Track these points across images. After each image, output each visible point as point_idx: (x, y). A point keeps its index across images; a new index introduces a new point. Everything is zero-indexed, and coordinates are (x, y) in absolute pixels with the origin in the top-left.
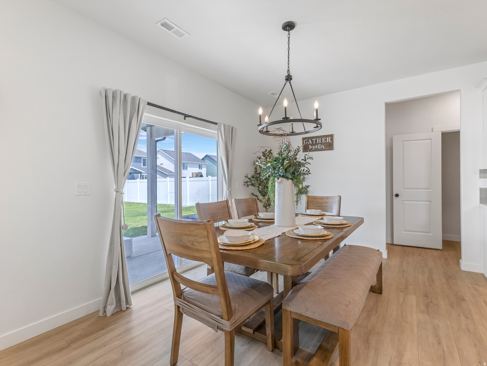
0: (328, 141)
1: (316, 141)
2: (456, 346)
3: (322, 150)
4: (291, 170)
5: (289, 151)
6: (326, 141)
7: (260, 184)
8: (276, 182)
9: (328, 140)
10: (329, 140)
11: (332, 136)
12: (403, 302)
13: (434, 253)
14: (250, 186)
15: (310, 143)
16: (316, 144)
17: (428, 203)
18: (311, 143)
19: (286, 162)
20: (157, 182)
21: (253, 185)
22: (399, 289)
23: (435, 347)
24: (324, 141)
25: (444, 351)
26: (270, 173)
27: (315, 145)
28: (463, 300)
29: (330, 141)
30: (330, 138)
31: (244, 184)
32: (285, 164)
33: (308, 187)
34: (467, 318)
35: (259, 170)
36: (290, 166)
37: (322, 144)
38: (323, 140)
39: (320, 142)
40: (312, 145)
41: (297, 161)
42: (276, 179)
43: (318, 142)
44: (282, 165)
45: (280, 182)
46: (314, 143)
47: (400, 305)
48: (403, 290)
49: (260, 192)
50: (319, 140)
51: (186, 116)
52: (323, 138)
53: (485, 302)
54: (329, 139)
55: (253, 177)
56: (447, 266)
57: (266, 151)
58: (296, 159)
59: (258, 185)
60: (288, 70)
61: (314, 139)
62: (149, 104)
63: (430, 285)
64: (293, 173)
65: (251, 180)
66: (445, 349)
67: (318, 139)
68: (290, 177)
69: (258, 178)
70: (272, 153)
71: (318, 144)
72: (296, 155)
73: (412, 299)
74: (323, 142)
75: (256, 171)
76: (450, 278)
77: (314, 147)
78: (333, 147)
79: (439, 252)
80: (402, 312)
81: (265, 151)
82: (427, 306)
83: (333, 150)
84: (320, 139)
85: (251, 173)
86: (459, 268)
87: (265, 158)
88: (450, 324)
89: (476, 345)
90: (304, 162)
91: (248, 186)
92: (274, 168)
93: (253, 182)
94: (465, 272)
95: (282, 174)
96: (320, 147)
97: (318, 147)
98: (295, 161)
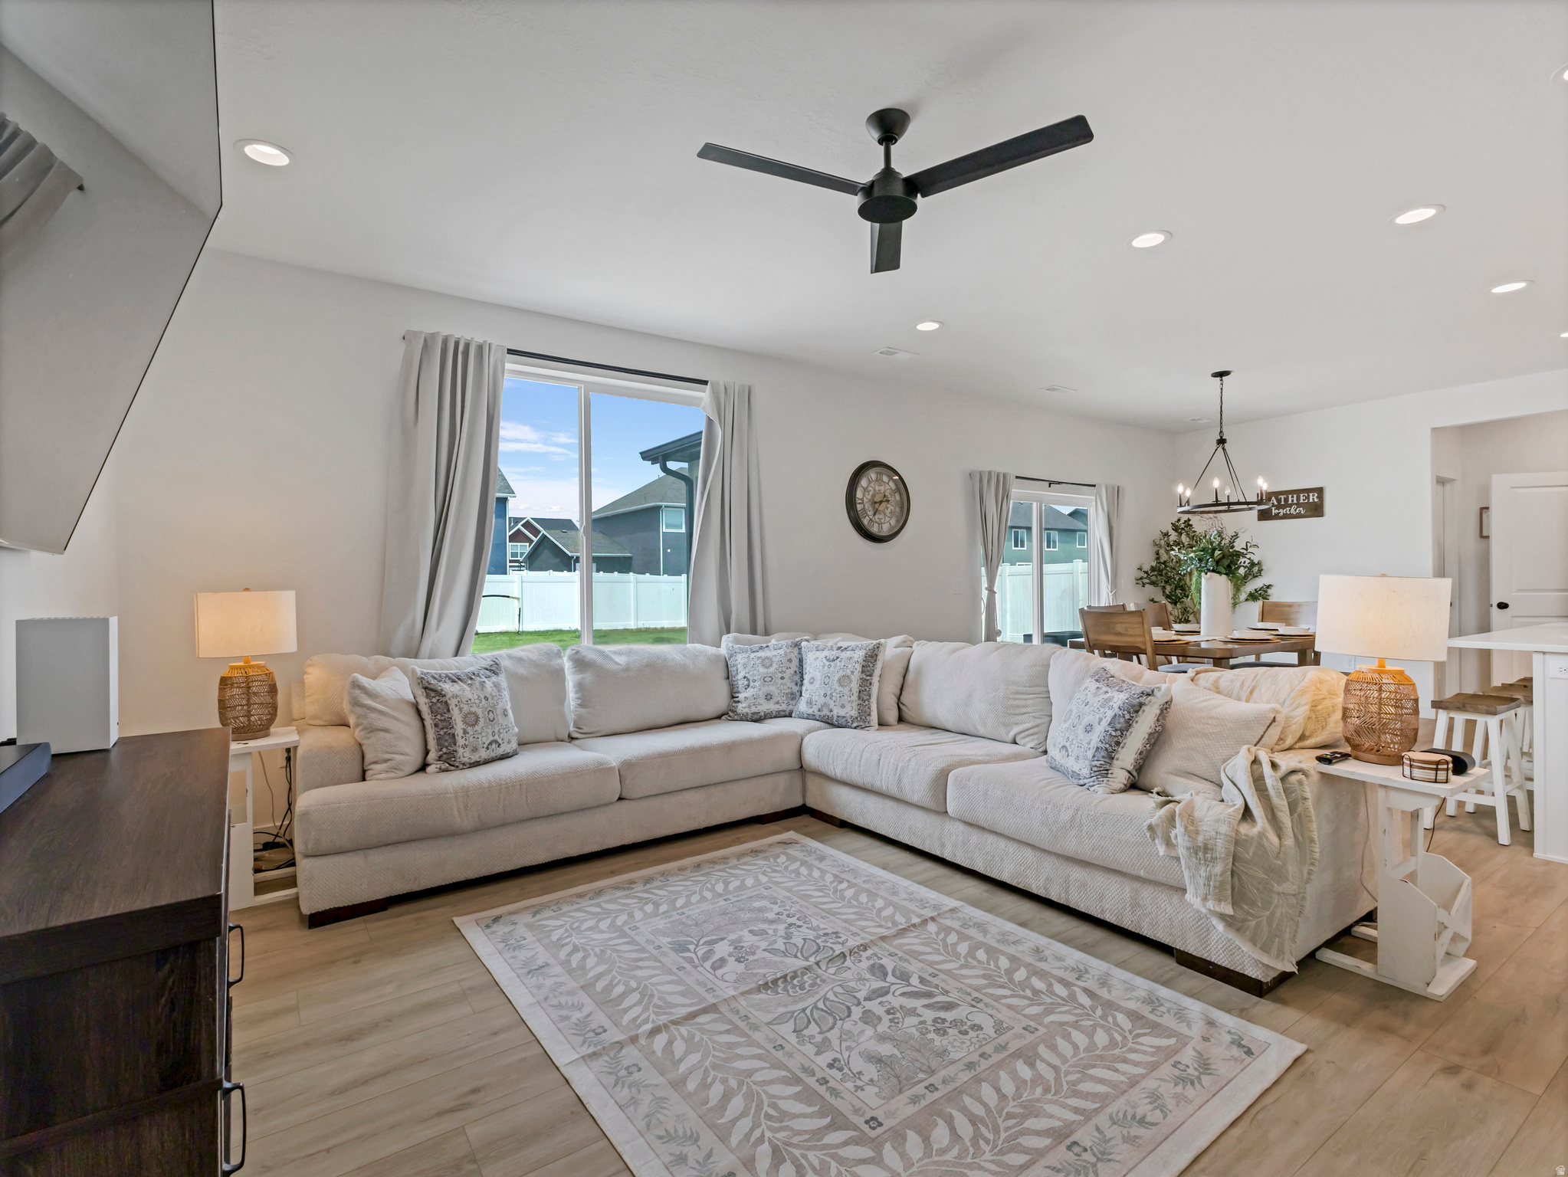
0: (1311, 500)
1: (1286, 500)
3: (1299, 516)
4: (1226, 562)
5: (1223, 539)
6: (1309, 500)
7: (1166, 582)
8: (1203, 578)
9: (1311, 497)
10: (1313, 499)
11: (1320, 491)
14: (1147, 586)
15: (1273, 503)
16: (1287, 505)
17: (1563, 620)
18: (1276, 503)
19: (1217, 553)
20: (1044, 576)
21: (1153, 583)
24: (1304, 500)
26: (1193, 566)
27: (1284, 507)
29: (1316, 500)
30: (1316, 495)
31: (1136, 582)
32: (1216, 555)
33: (1269, 587)
35: (1165, 555)
36: (1223, 557)
37: (1299, 505)
38: (1302, 498)
39: (1295, 501)
40: (1279, 507)
41: (1235, 551)
42: (1203, 574)
43: (1290, 502)
44: (1212, 556)
45: (1209, 579)
46: (1283, 503)
49: (1168, 597)
50: (1292, 497)
51: (1051, 483)
52: (1302, 495)
54: (1313, 495)
55: (1153, 569)
57: (1179, 520)
58: (1233, 547)
59: (1163, 584)
60: (1221, 432)
61: (1283, 497)
62: (1017, 477)
64: (1229, 566)
65: (1148, 575)
67: (1290, 496)
68: (1224, 571)
69: (1162, 570)
70: (1191, 525)
71: (1290, 506)
72: (1233, 542)
74: (1302, 501)
75: (1158, 559)
77: (1282, 512)
78: (1323, 511)
81: (1176, 520)
83: (1322, 516)
84: (1295, 496)
85: (1149, 563)
87: (1176, 534)
90: (1245, 552)
91: (1143, 586)
92: (1200, 560)
93: (1154, 578)
95: (1211, 568)
96: (1296, 510)
97: (1290, 510)
98: (1231, 550)
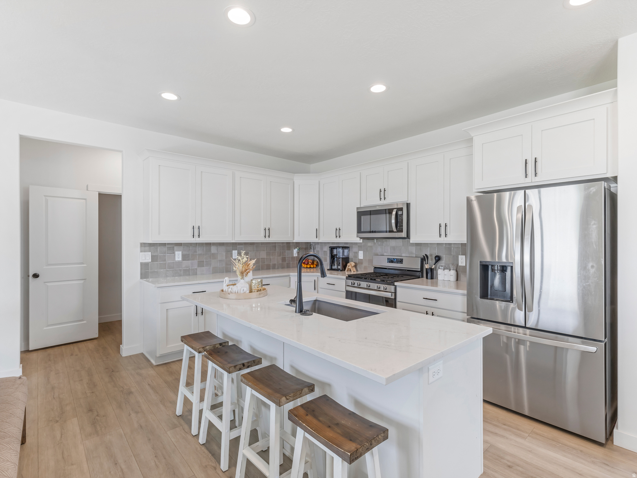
2: (132, 455)
12: (61, 437)
13: (90, 345)
17: (82, 282)
22: (51, 420)
23: (112, 472)
25: (122, 470)
28: (130, 393)
34: (137, 413)
47: (58, 443)
48: (58, 419)
53: (149, 385)
56: (107, 358)
63: (93, 392)
66: (123, 467)
73: (73, 425)
76: (113, 373)
79: (95, 341)
80: (63, 453)
82: (94, 423)
86: (120, 355)
88: (122, 432)
89: (150, 440)
94: (126, 357)
